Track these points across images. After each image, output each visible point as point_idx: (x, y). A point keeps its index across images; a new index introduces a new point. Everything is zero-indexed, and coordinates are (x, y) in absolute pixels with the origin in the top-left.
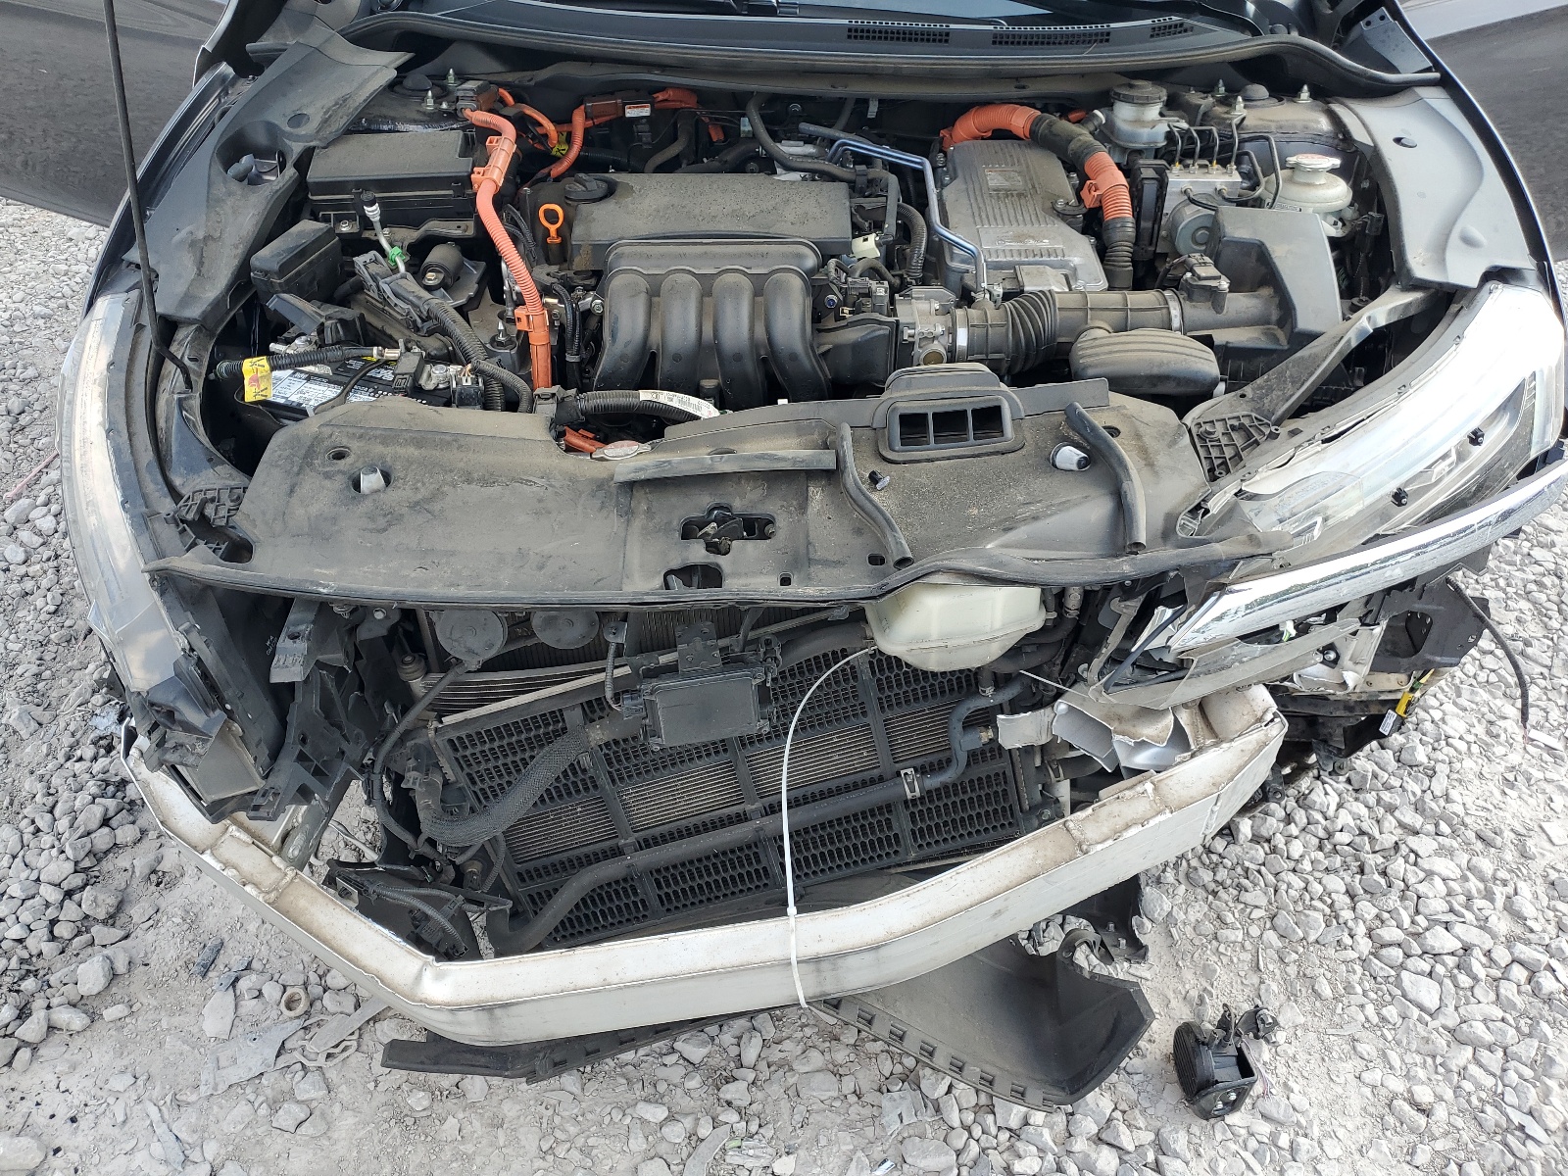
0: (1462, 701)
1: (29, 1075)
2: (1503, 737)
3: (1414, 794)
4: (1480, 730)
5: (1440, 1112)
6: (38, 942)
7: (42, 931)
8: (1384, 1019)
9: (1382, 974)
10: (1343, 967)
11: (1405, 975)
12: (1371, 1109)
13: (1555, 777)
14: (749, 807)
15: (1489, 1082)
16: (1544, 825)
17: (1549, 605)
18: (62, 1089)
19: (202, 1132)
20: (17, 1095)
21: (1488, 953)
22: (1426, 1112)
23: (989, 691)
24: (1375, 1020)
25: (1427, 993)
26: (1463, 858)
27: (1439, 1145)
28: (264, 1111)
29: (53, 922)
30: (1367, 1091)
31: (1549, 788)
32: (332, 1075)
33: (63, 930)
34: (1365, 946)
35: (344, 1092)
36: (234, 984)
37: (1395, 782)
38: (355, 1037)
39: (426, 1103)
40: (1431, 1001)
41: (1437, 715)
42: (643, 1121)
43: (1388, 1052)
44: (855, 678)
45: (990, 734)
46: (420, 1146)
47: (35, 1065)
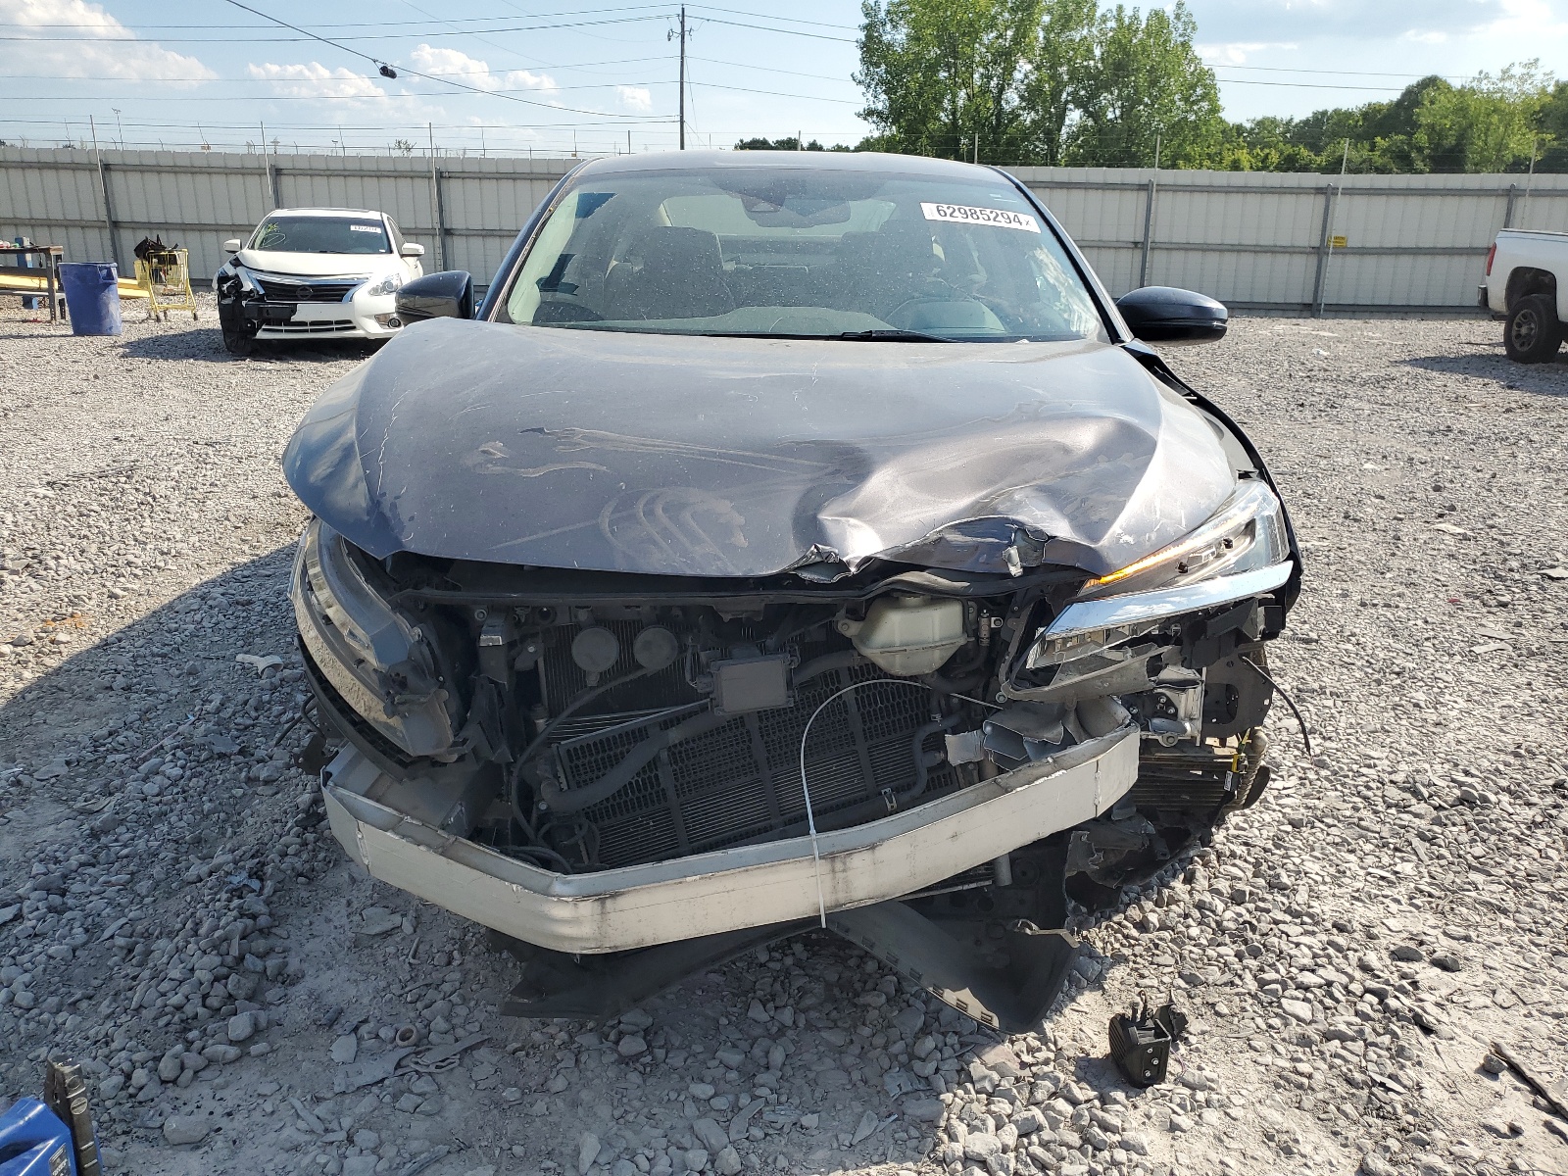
0: (1316, 853)
1: (189, 1090)
2: (1348, 873)
3: (1283, 904)
4: (1332, 870)
5: (1317, 1076)
6: (194, 1007)
7: (196, 999)
8: (1270, 1026)
9: (1266, 1000)
10: (1237, 998)
11: (1283, 1000)
12: (1266, 1079)
13: (1390, 893)
14: (773, 822)
15: (1356, 1059)
16: (1385, 921)
17: (1375, 798)
18: (217, 1098)
19: (337, 1115)
20: (181, 1102)
21: (1346, 988)
22: (1310, 1077)
23: (938, 717)
24: (1264, 1027)
25: (1303, 1010)
26: (1325, 938)
27: (1320, 1096)
28: (387, 1099)
29: (205, 997)
30: (1263, 1069)
31: (1387, 901)
32: (441, 1079)
33: (213, 1002)
34: (1253, 986)
35: (451, 1090)
36: (355, 1030)
37: (1267, 896)
38: (458, 1056)
39: (518, 1095)
40: (1306, 1014)
41: (1297, 861)
42: (695, 1099)
43: (1276, 1045)
44: (846, 712)
45: (942, 755)
46: (516, 1120)
47: (196, 1083)
